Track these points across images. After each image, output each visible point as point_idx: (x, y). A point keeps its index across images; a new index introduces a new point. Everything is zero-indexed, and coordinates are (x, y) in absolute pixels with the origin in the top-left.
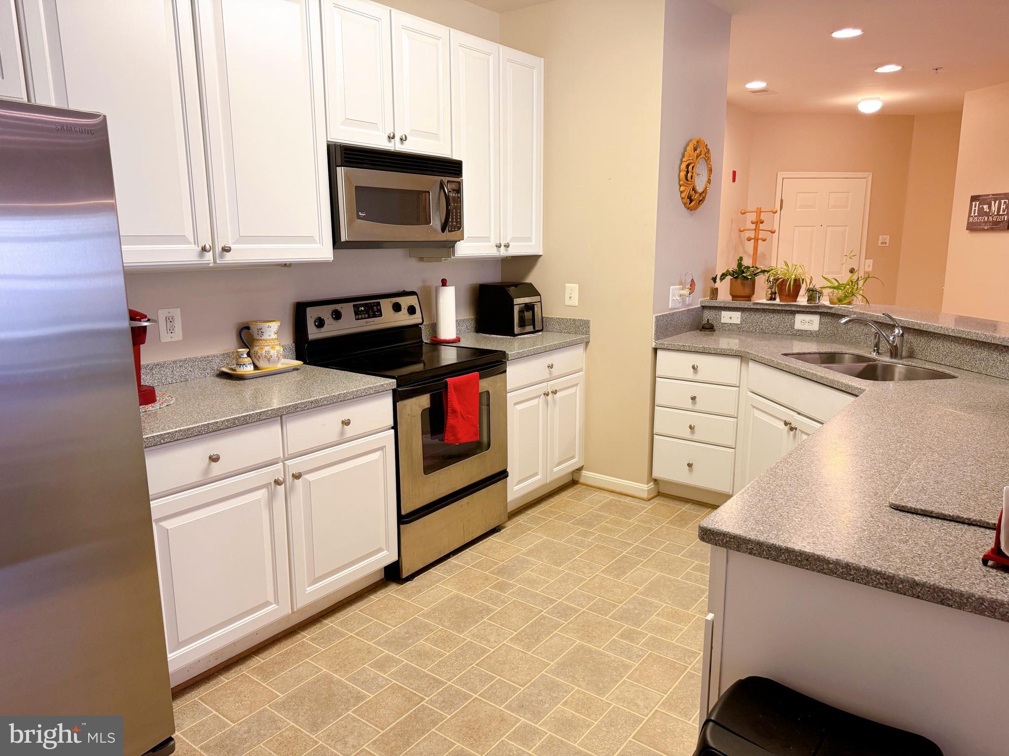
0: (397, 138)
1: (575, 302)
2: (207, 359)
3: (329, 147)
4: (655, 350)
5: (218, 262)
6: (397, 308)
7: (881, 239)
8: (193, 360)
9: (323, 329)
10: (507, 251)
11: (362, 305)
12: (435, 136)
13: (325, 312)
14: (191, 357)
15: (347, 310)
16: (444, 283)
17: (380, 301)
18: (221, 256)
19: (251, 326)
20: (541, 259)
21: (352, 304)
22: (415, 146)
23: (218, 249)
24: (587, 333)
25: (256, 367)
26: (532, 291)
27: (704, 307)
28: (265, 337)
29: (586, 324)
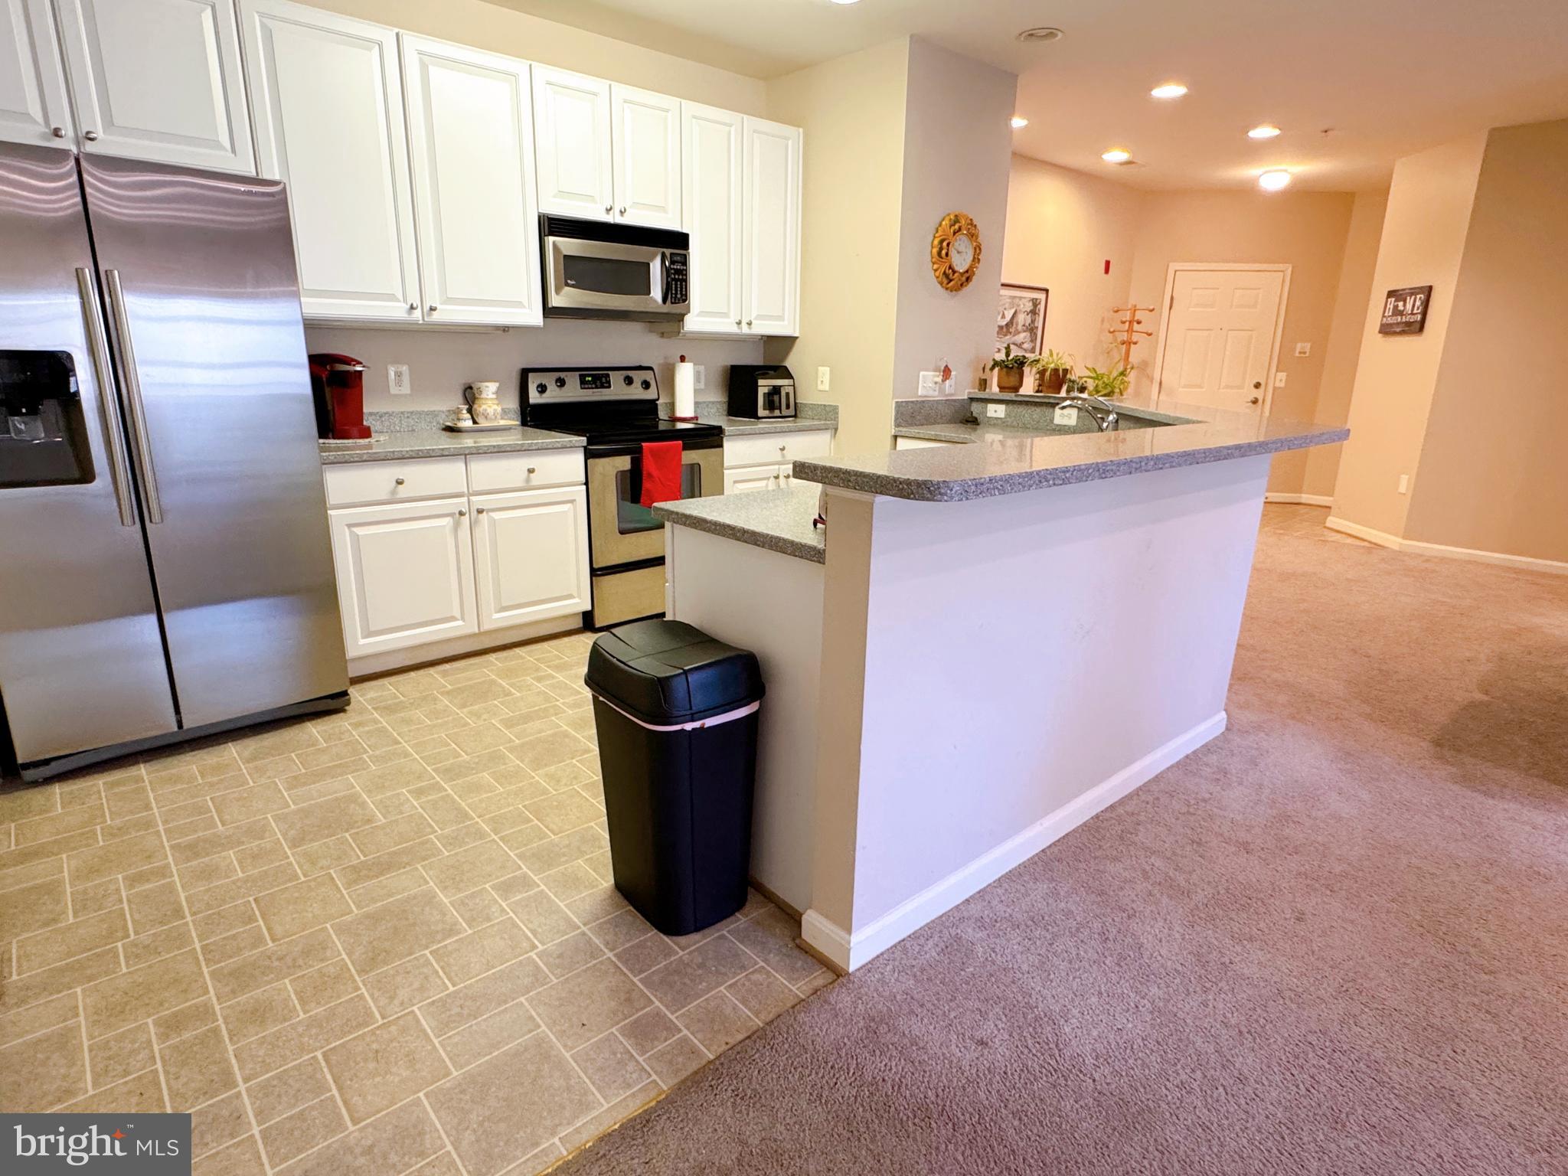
0: (617, 210)
1: (826, 387)
2: (434, 414)
3: (539, 217)
4: (895, 437)
5: (426, 319)
6: (629, 381)
7: (1299, 347)
8: (420, 413)
9: (544, 395)
10: (750, 328)
11: (589, 375)
12: (663, 209)
13: (549, 380)
14: (419, 410)
15: (573, 380)
16: (683, 359)
17: (610, 373)
18: (429, 315)
19: (473, 386)
20: (798, 340)
21: (578, 373)
22: (636, 218)
23: (426, 308)
24: (836, 419)
25: (475, 422)
26: (786, 374)
27: (972, 399)
28: (484, 395)
29: (835, 410)
